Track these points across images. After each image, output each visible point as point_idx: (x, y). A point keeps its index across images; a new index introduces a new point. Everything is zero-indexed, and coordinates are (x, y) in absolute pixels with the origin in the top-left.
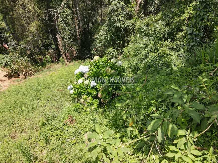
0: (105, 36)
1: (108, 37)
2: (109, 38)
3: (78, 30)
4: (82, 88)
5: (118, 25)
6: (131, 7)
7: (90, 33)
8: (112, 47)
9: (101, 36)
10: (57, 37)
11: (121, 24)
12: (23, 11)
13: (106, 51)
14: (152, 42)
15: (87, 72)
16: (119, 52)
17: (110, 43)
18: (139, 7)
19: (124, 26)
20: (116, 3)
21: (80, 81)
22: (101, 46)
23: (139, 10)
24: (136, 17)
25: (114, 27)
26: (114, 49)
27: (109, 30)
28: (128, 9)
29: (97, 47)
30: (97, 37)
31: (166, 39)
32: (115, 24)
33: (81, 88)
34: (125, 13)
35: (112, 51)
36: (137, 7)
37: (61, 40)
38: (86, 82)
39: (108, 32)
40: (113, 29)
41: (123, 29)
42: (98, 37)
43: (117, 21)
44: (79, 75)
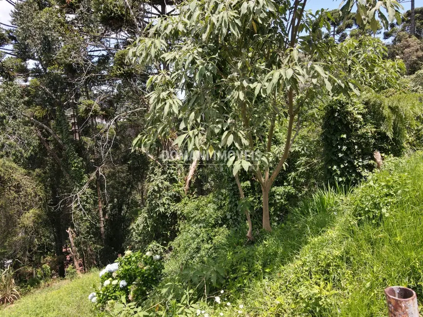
0: (144, 226)
1: (149, 227)
2: (149, 229)
3: (102, 219)
4: (109, 290)
5: (162, 209)
6: (178, 186)
7: (123, 222)
8: (155, 241)
9: (138, 225)
10: (68, 232)
11: (165, 209)
12: (16, 195)
13: (147, 248)
14: (203, 230)
15: (116, 270)
16: (166, 248)
17: (152, 235)
18: (189, 187)
19: (171, 211)
20: (158, 183)
21: (107, 282)
22: (139, 242)
23: (189, 190)
24: (185, 198)
25: (156, 212)
26: (158, 245)
27: (149, 218)
28: (175, 190)
29: (133, 243)
30: (133, 228)
31: (221, 225)
32: (158, 209)
33: (107, 290)
34: (170, 194)
35: (155, 247)
36: (186, 186)
37: (74, 236)
38: (115, 282)
39: (148, 220)
40: (155, 215)
41: (169, 215)
42: (135, 227)
43: (160, 205)
44: (106, 276)
